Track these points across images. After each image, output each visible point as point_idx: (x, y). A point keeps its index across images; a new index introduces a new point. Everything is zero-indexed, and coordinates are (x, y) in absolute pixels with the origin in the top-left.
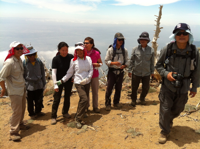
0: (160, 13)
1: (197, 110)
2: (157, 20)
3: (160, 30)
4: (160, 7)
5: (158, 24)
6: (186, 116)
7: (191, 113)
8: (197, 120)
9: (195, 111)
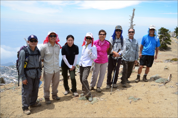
0: (133, 14)
1: (169, 81)
2: (131, 19)
3: (133, 26)
4: (133, 10)
5: (132, 22)
6: (163, 85)
7: (166, 83)
8: (172, 87)
9: (168, 82)
